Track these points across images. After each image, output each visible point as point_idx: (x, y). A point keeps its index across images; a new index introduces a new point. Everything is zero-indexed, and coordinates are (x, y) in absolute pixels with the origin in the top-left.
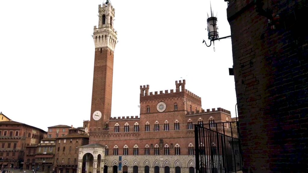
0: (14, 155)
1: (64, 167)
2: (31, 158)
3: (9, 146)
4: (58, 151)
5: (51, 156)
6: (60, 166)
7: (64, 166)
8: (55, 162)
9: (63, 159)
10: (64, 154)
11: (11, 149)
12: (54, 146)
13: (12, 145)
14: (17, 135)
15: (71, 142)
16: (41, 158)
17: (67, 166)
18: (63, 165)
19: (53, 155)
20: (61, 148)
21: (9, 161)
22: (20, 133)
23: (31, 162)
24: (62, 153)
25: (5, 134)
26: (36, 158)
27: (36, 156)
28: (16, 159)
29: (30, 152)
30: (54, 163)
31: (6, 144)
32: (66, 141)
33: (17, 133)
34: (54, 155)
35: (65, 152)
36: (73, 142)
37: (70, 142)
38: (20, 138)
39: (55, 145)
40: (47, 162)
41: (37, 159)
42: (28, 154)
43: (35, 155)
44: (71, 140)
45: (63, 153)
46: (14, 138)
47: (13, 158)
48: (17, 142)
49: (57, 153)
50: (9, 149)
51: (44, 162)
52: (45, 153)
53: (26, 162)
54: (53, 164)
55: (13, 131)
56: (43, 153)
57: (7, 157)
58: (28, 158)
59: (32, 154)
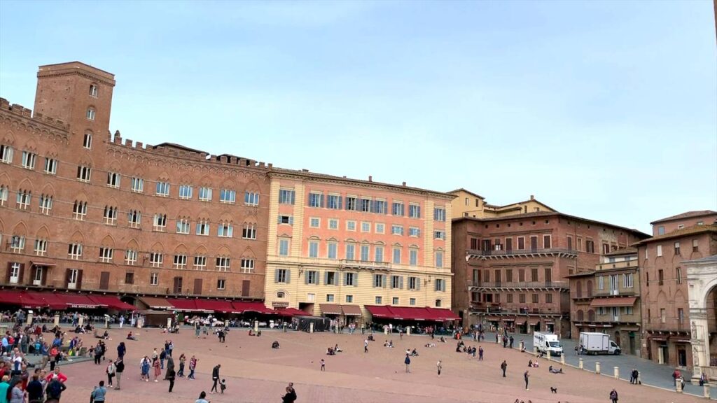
0: (549, 300)
1: (668, 338)
2: (585, 309)
3: (535, 278)
4: (648, 285)
5: (630, 302)
6: (657, 332)
7: (666, 333)
8: (645, 321)
9: (664, 312)
10: (664, 293)
11: (541, 283)
12: (636, 269)
13: (541, 272)
14: (547, 246)
15: (677, 251)
16: (608, 308)
17: (675, 333)
18: (665, 329)
19: (634, 299)
20: (654, 276)
21: (540, 315)
22: (555, 239)
23: (586, 320)
24: (658, 291)
25: (521, 246)
26: (597, 308)
27: (595, 303)
28: (556, 311)
29: (579, 292)
30: (641, 323)
31: (528, 272)
32: (663, 251)
33: (547, 239)
34: (638, 299)
35: (665, 288)
36: (682, 251)
37: (673, 251)
38: (556, 255)
39: (637, 265)
40: (623, 321)
41: (599, 313)
42: (576, 297)
43: (592, 299)
44: (677, 245)
45: (661, 291)
46: (543, 255)
47: (550, 309)
48: (551, 264)
49: (647, 291)
50: (534, 285)
51: (616, 319)
52: (616, 293)
53: (576, 320)
54: (640, 328)
55: (537, 236)
56: (611, 294)
57: (535, 304)
58: (579, 308)
59: (585, 296)
